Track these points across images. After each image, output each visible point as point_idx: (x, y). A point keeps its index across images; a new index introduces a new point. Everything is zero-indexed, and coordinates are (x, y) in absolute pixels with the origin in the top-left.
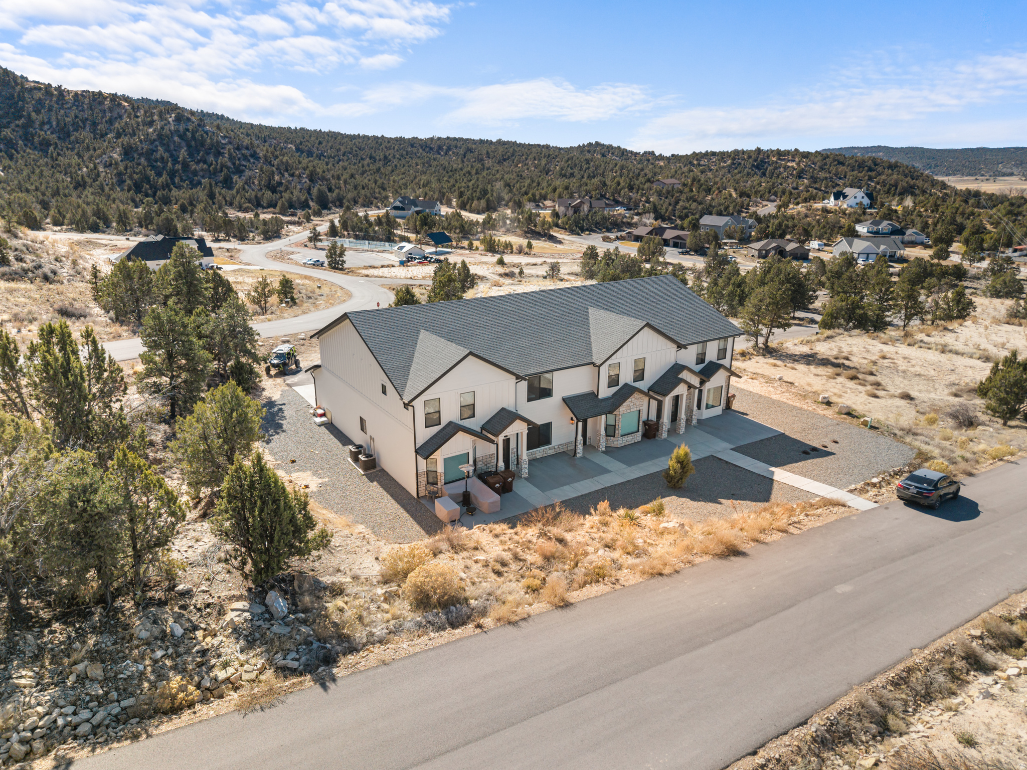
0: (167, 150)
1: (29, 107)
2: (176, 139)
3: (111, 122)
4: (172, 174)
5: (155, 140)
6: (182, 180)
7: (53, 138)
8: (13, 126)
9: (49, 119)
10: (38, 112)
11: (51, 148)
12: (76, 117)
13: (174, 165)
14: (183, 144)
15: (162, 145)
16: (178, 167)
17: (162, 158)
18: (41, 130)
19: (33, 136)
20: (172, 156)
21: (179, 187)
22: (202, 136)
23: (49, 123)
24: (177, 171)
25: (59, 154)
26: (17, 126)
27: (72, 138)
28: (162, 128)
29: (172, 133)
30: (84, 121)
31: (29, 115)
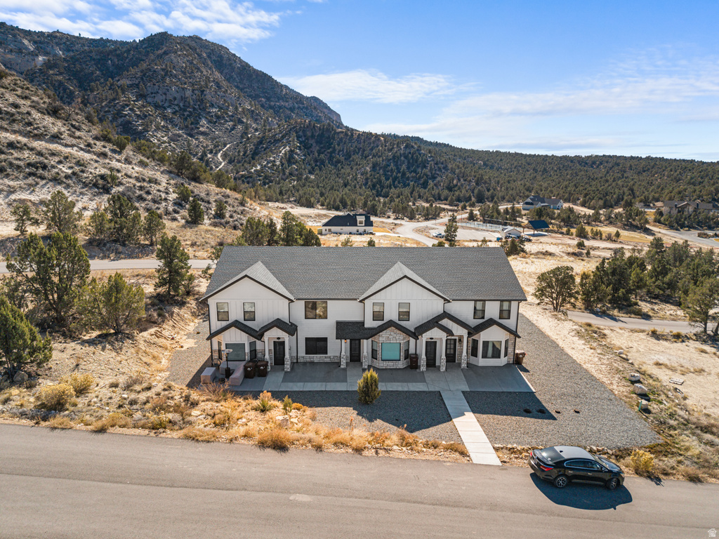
0: (396, 165)
1: (335, 143)
2: (402, 158)
3: (372, 149)
4: (395, 179)
5: (390, 159)
6: (399, 183)
7: (342, 159)
8: (326, 153)
9: (343, 149)
10: (338, 145)
11: (339, 164)
12: (356, 147)
13: (397, 174)
14: (406, 162)
15: (394, 162)
16: (399, 175)
17: (392, 170)
18: (338, 154)
19: (333, 157)
20: (398, 168)
21: (395, 187)
22: (417, 156)
23: (343, 150)
24: (398, 177)
25: (342, 168)
26: (328, 153)
27: (351, 159)
28: (396, 152)
29: (401, 156)
30: (359, 149)
31: (334, 147)
